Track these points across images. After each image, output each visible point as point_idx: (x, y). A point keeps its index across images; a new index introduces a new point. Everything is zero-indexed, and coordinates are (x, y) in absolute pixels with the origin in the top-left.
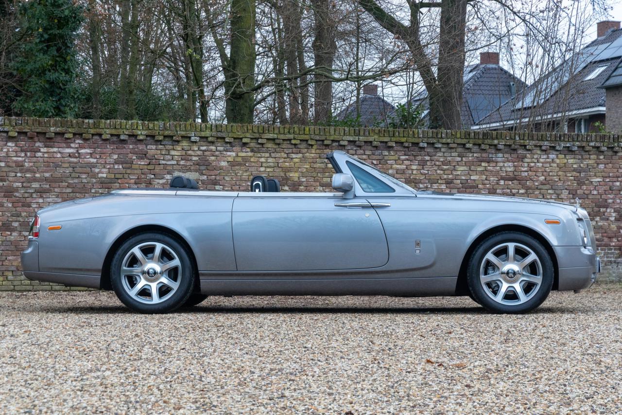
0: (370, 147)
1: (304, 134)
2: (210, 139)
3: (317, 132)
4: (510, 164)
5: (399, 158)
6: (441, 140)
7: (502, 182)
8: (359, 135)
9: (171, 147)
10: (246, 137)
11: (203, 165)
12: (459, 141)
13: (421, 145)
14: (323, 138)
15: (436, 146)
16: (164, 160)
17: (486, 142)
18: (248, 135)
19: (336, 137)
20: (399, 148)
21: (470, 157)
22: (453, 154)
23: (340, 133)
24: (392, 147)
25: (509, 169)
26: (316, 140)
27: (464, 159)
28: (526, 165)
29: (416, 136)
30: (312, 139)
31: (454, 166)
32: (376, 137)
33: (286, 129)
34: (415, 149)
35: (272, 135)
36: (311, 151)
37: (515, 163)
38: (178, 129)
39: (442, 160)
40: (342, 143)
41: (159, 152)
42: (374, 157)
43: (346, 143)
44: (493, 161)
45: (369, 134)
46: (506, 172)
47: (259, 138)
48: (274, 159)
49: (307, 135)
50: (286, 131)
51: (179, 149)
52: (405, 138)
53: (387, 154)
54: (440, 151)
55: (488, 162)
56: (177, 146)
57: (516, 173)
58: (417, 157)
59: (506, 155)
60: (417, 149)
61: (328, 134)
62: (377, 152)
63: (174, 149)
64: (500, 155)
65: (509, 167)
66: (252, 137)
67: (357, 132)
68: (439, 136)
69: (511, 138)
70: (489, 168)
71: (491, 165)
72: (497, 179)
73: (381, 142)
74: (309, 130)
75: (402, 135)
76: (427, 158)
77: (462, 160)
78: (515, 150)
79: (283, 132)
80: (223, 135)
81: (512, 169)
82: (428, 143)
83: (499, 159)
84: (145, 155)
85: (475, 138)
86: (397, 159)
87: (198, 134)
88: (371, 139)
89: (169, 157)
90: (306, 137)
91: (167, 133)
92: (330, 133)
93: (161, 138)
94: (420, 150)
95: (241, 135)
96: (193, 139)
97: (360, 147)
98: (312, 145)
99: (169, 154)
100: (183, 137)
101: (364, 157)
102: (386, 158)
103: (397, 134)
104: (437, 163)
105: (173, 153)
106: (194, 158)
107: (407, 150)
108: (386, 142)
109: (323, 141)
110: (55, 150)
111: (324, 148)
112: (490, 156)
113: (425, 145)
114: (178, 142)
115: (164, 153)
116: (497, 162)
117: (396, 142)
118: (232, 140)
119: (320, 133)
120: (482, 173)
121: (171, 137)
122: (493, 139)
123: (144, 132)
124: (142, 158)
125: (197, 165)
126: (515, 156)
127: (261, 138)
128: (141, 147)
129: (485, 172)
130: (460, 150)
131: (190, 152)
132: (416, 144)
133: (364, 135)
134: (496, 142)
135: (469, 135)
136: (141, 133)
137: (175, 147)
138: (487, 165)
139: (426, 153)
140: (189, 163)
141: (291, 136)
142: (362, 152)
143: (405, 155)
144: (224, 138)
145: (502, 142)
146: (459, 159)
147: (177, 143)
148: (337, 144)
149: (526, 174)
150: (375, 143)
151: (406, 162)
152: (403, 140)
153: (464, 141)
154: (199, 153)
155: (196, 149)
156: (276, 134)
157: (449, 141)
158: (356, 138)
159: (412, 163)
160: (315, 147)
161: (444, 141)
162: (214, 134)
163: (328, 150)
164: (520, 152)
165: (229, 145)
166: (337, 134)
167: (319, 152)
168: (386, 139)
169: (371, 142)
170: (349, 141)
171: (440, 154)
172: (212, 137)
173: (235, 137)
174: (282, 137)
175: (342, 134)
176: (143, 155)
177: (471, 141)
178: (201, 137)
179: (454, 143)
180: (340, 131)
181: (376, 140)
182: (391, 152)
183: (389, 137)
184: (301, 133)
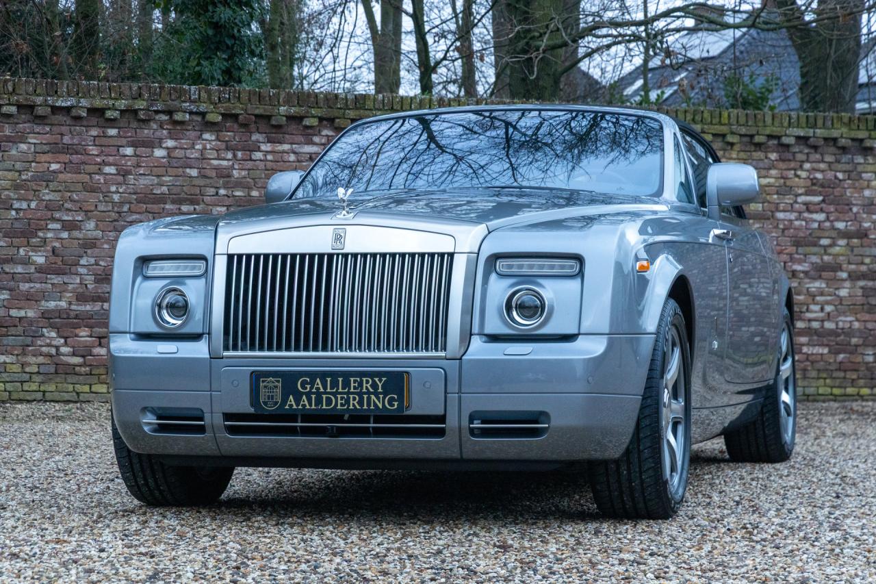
0: (832, 149)
1: (720, 123)
3: (742, 120)
8: (815, 126)
14: (753, 131)
19: (776, 130)
23: (782, 123)
24: (871, 148)
26: (741, 135)
30: (733, 133)
32: (844, 130)
33: (688, 114)
36: (730, 154)
40: (785, 140)
42: (839, 166)
43: (791, 141)
45: (832, 124)
49: (725, 124)
50: (689, 117)
53: (862, 161)
61: (761, 124)
62: (845, 158)
67: (811, 120)
73: (853, 140)
74: (729, 116)
88: (835, 133)
90: (724, 129)
92: (764, 121)
97: (815, 148)
98: (732, 144)
101: (822, 166)
102: (860, 168)
108: (861, 141)
109: (752, 136)
110: (286, 147)
111: (753, 148)
119: (747, 122)
133: (824, 126)
141: (698, 128)
142: (818, 156)
148: (776, 142)
150: (842, 142)
158: (810, 132)
160: (737, 147)
163: (759, 153)
166: (776, 123)
167: (745, 157)
168: (861, 135)
169: (835, 140)
170: (798, 138)
175: (786, 124)
180: (781, 119)
181: (844, 136)
182: (869, 158)
183: (867, 129)
184: (714, 122)
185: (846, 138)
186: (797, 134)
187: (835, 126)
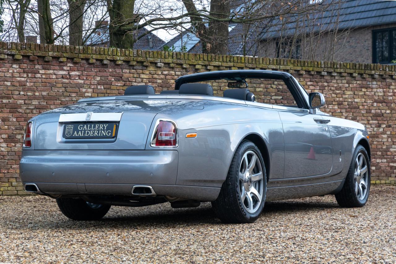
1: (241, 63)
2: (172, 65)
3: (250, 61)
4: (381, 90)
5: (306, 84)
6: (336, 70)
7: (375, 104)
8: (280, 64)
9: (141, 71)
10: (198, 64)
11: (166, 87)
12: (349, 71)
13: (323, 73)
15: (333, 74)
16: (135, 82)
17: (367, 72)
18: (200, 62)
19: (264, 66)
20: (307, 76)
21: (355, 84)
22: (344, 81)
23: (266, 63)
24: (302, 75)
25: (380, 94)
26: (249, 68)
27: (350, 85)
28: (391, 91)
29: (320, 66)
30: (246, 67)
31: (344, 91)
32: (292, 66)
34: (317, 77)
35: (217, 63)
37: (385, 90)
38: (148, 56)
39: (335, 86)
41: (132, 75)
44: (370, 88)
46: (378, 96)
47: (208, 65)
48: (217, 84)
49: (243, 63)
50: (228, 59)
51: (147, 73)
52: (312, 68)
54: (335, 79)
55: (366, 88)
56: (146, 71)
57: (385, 98)
58: (319, 83)
59: (379, 83)
60: (319, 76)
61: (258, 63)
63: (143, 73)
64: (375, 83)
65: (380, 92)
66: (203, 64)
67: (278, 62)
68: (335, 67)
69: (383, 70)
70: (367, 93)
71: (368, 91)
72: (372, 102)
73: (295, 70)
74: (245, 59)
75: (309, 65)
76: (326, 84)
77: (349, 86)
78: (385, 79)
79: (225, 61)
80: (182, 62)
81: (382, 94)
82: (328, 72)
83: (374, 86)
84: (121, 77)
85: (359, 69)
86: (305, 84)
87: (163, 60)
88: (288, 68)
89: (139, 80)
90: (242, 65)
91: (140, 59)
93: (135, 63)
94: (321, 77)
95: (195, 62)
96: (159, 65)
99: (139, 77)
100: (151, 63)
103: (306, 64)
104: (332, 88)
105: (143, 76)
106: (159, 81)
107: (311, 77)
108: (298, 71)
109: (254, 68)
110: (51, 71)
112: (368, 83)
113: (326, 74)
114: (147, 66)
115: (135, 76)
116: (372, 88)
117: (306, 71)
118: (188, 66)
119: (252, 62)
120: (362, 96)
121: (142, 63)
122: (371, 70)
123: (122, 58)
124: (119, 80)
125: (161, 87)
126: (384, 83)
127: (210, 65)
128: (118, 71)
129: (364, 96)
130: (348, 78)
131: (155, 76)
132: (319, 73)
133: (284, 65)
134: (373, 72)
135: (355, 66)
136: (120, 59)
137: (144, 71)
138: (365, 90)
139: (325, 80)
140: (154, 85)
141: (232, 64)
143: (310, 81)
144: (181, 65)
145: (377, 73)
146: (347, 85)
147: (145, 68)
149: (391, 98)
151: (311, 87)
152: (311, 69)
153: (352, 71)
154: (162, 76)
155: (160, 73)
156: (221, 62)
157: (342, 70)
159: (315, 88)
161: (338, 70)
162: (175, 60)
164: (388, 80)
165: (184, 71)
166: (264, 63)
168: (299, 68)
169: (288, 71)
171: (335, 81)
172: (173, 63)
173: (191, 63)
174: (225, 64)
175: (268, 63)
176: (120, 78)
177: (357, 71)
178: (165, 63)
179: (345, 72)
180: (266, 61)
181: (292, 69)
182: (301, 79)
183: (301, 66)
184: (238, 62)
185: (292, 70)
186: (272, 68)
187: (288, 64)
